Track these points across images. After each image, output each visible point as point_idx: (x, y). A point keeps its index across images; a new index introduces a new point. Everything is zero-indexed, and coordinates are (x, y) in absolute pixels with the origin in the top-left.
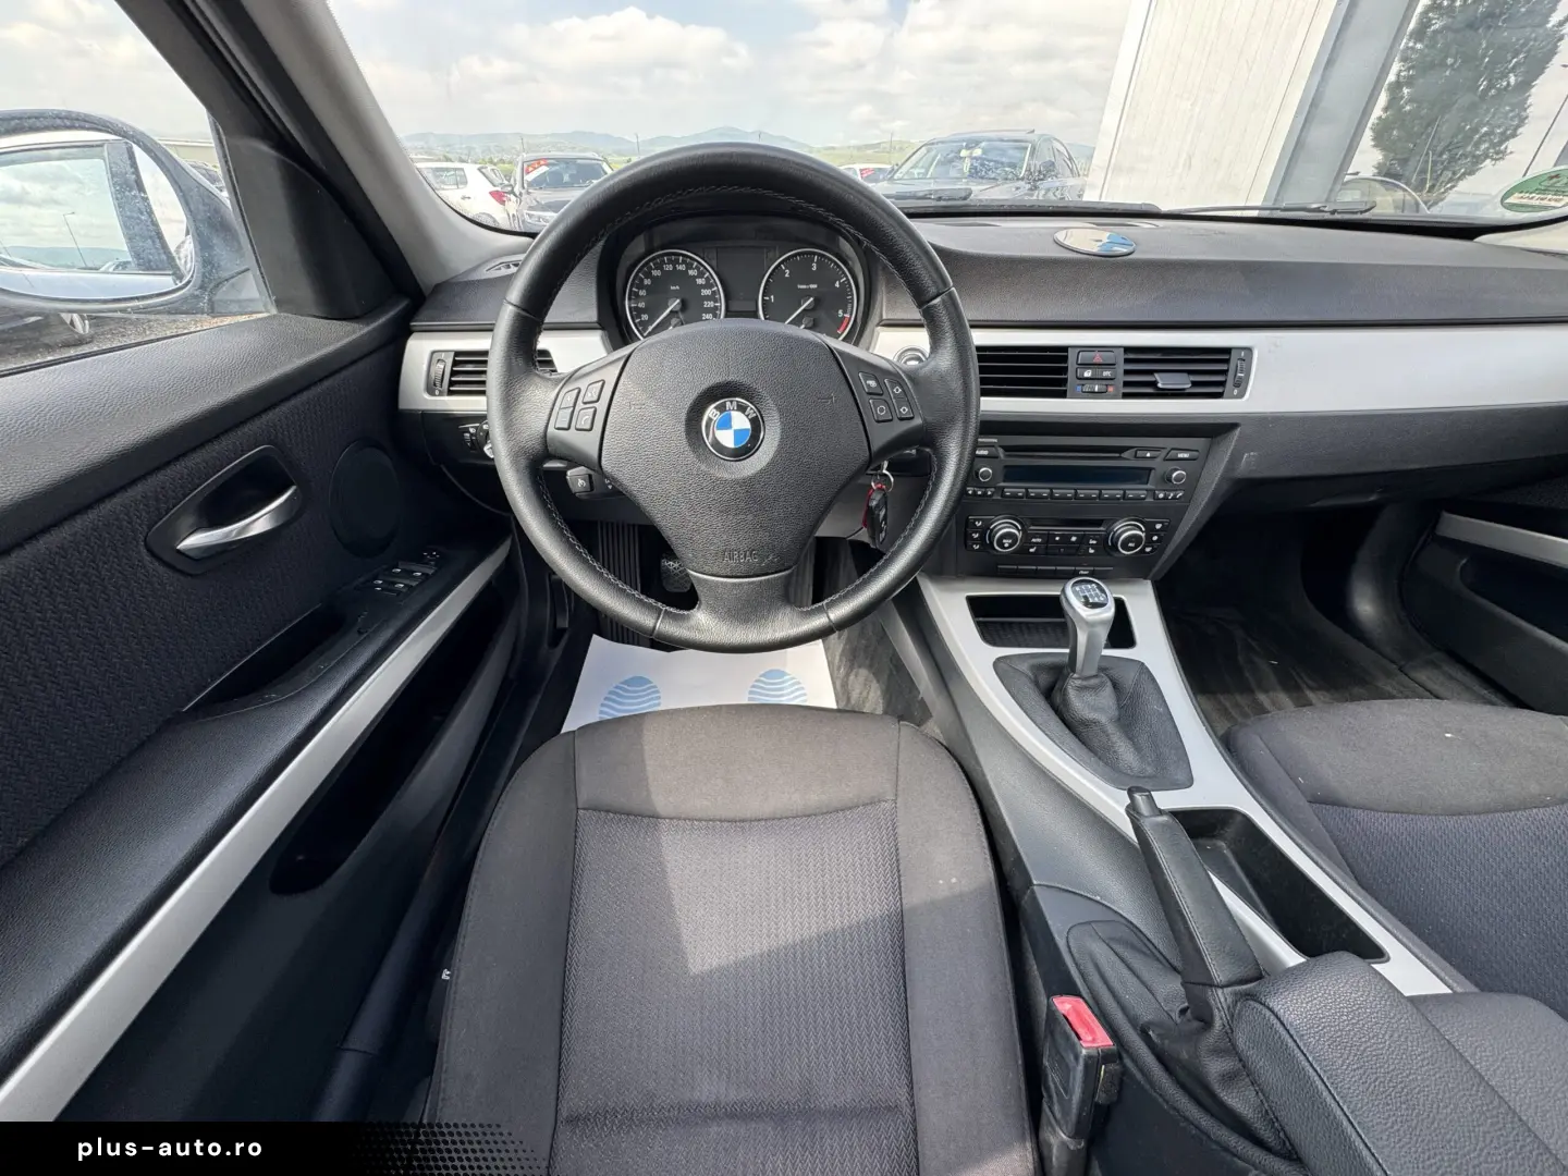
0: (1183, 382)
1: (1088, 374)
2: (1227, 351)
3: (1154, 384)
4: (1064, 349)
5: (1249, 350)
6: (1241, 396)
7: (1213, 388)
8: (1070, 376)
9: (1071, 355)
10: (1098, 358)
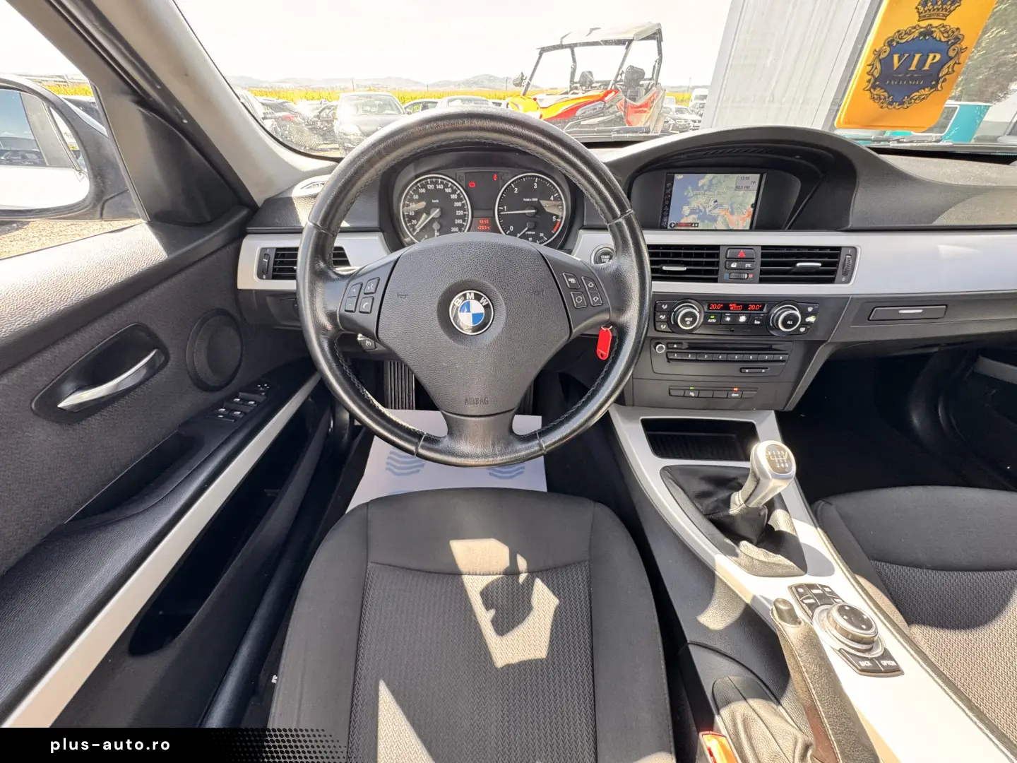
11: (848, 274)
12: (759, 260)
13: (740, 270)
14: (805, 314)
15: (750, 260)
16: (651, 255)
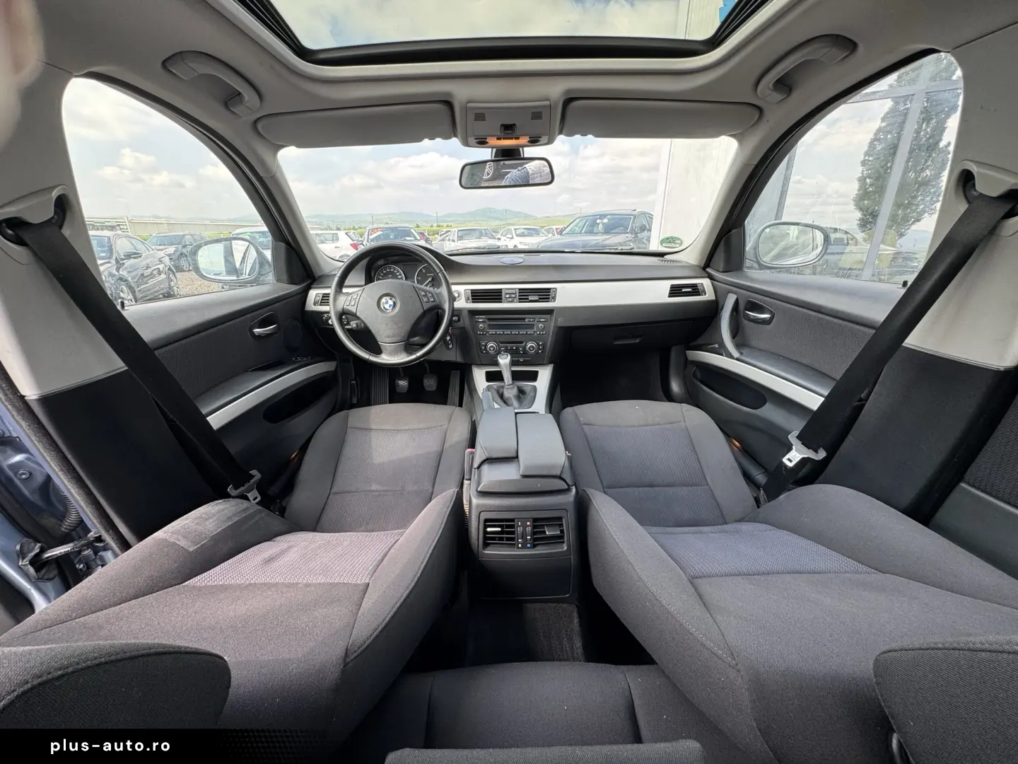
0: (536, 298)
1: (507, 296)
2: (549, 289)
3: (528, 299)
4: (501, 289)
5: (556, 289)
6: (555, 301)
7: (546, 299)
8: (503, 297)
9: (503, 291)
10: (510, 291)
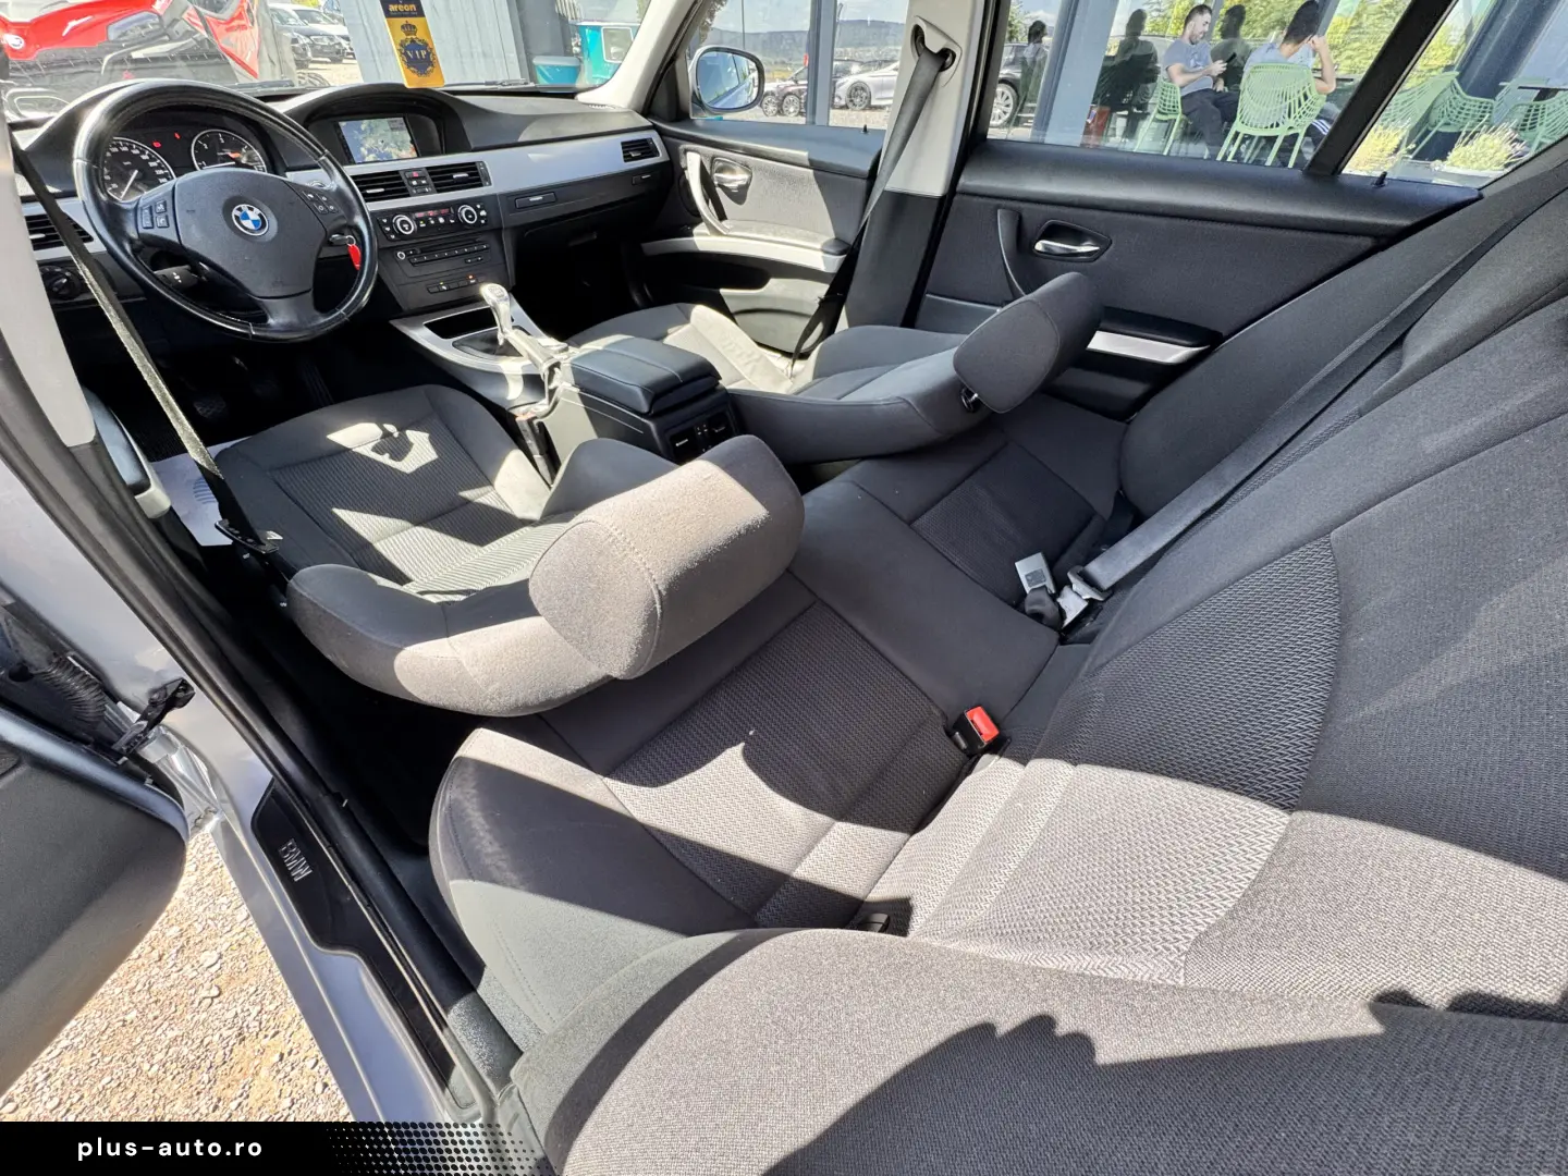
11: (487, 178)
12: (428, 177)
13: (420, 185)
14: (478, 211)
15: (424, 178)
16: (357, 183)
